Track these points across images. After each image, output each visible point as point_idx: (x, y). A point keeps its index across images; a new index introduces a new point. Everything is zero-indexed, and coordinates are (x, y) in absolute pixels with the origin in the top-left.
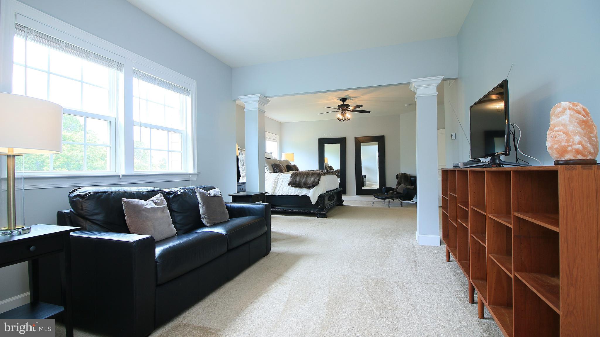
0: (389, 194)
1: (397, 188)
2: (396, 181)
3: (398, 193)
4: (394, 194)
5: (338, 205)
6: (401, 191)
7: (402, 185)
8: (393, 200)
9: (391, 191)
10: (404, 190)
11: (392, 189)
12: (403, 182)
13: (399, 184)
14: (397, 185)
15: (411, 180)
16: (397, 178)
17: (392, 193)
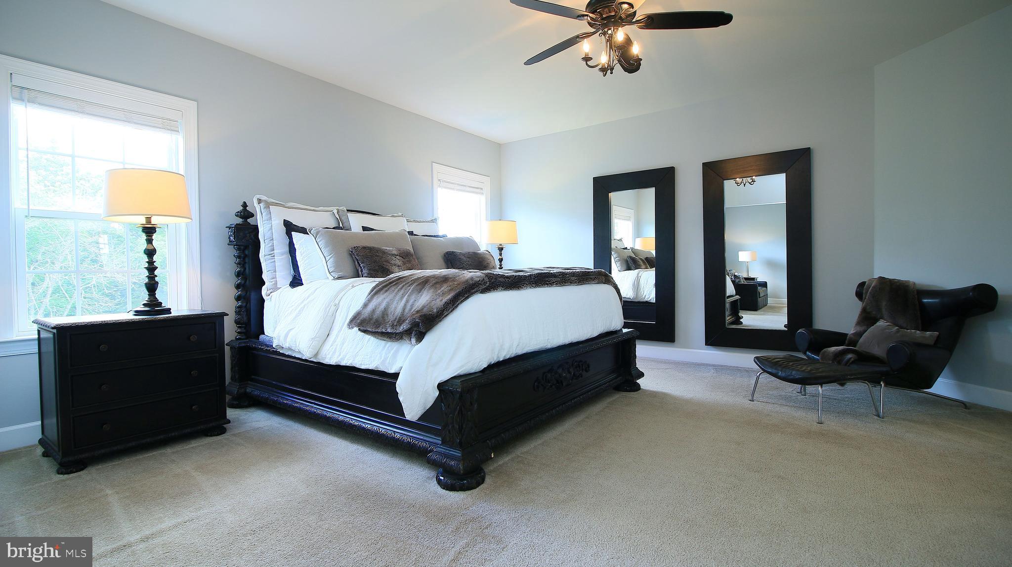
0: (822, 358)
1: (859, 335)
2: (856, 307)
3: (864, 358)
4: (846, 364)
5: (618, 388)
6: (879, 351)
7: (881, 323)
8: (842, 385)
9: (833, 349)
10: (891, 351)
11: (838, 338)
12: (884, 312)
13: (867, 319)
14: (859, 323)
15: (922, 305)
16: (859, 295)
17: (838, 356)
